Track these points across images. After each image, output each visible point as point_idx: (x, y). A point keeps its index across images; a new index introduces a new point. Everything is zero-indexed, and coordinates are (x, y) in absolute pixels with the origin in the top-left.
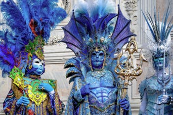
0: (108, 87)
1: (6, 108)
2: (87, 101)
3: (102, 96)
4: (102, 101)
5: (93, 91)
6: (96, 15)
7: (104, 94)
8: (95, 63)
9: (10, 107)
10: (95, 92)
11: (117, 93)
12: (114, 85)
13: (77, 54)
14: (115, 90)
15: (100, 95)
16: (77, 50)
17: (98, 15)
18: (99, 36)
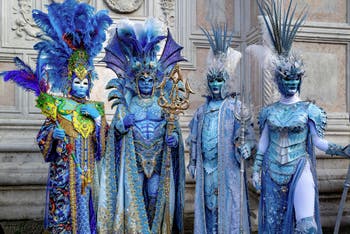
0: (156, 121)
1: (40, 140)
2: (130, 135)
3: (148, 132)
4: (148, 138)
5: (137, 124)
6: (144, 38)
7: (150, 129)
8: (144, 90)
9: (45, 139)
11: (165, 127)
12: (163, 117)
13: (119, 76)
14: (164, 123)
15: (145, 129)
16: (120, 71)
17: (146, 38)
18: (147, 59)
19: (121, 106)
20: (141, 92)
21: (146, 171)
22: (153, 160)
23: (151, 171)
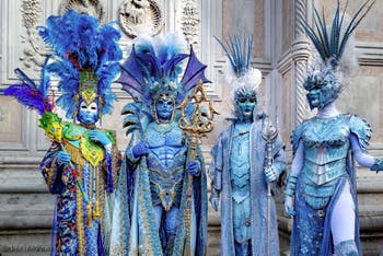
1: (44, 168)
2: (144, 164)
3: (166, 159)
4: (166, 164)
5: (155, 151)
6: (164, 55)
7: (169, 156)
8: (162, 114)
9: (49, 166)
10: (157, 153)
11: (186, 153)
12: (183, 143)
13: (136, 99)
14: (184, 149)
15: (163, 156)
16: (136, 94)
17: (166, 55)
18: (167, 79)
19: (136, 132)
20: (159, 117)
21: (164, 204)
22: (172, 191)
23: (170, 203)
